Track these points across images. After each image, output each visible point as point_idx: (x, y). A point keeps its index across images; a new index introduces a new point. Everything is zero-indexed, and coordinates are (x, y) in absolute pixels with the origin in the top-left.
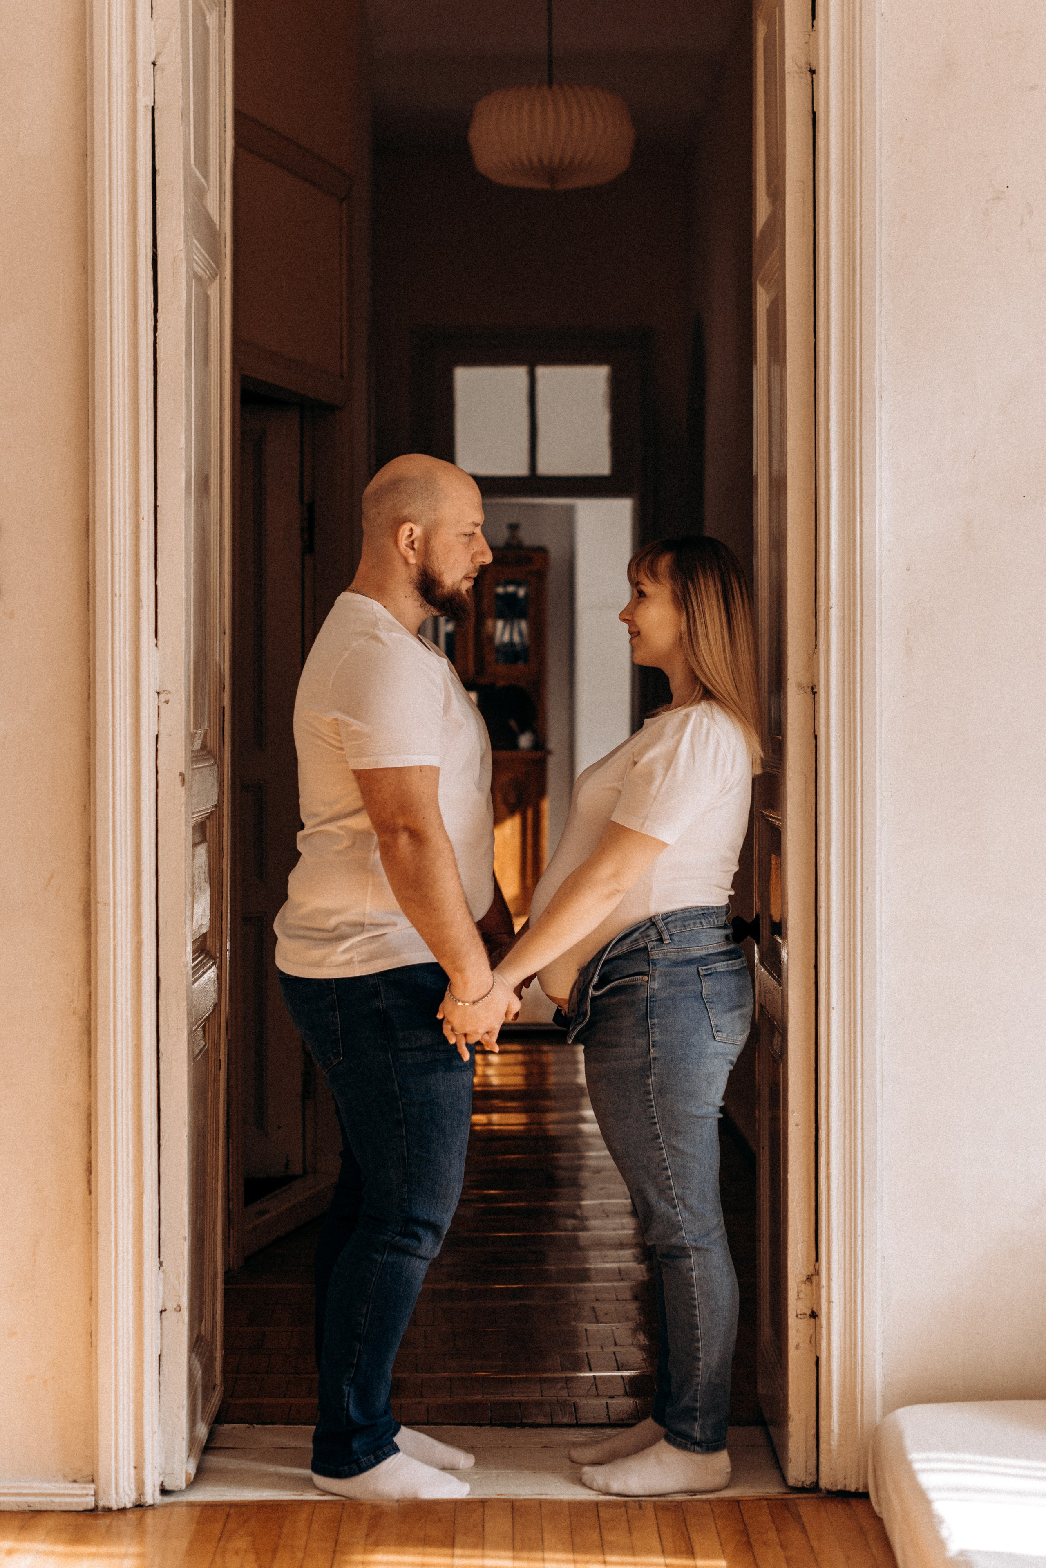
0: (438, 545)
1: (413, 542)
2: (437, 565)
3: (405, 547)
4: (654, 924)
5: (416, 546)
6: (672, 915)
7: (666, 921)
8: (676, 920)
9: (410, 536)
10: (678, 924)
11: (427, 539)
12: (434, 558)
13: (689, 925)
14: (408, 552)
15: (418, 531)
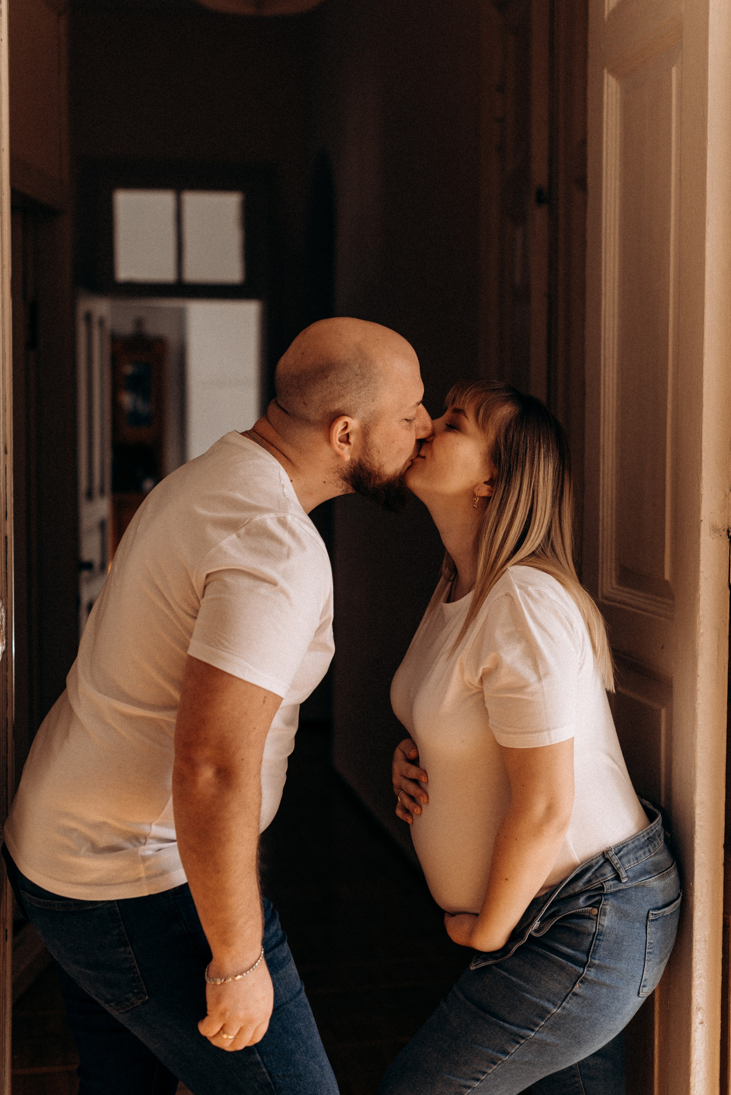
0: (377, 438)
1: (348, 435)
2: (376, 459)
3: (339, 443)
4: (607, 861)
5: (352, 439)
6: (624, 847)
7: (620, 855)
8: (628, 853)
9: (346, 428)
10: (631, 856)
11: (365, 432)
12: (374, 452)
13: (640, 856)
14: (342, 449)
15: (354, 424)
